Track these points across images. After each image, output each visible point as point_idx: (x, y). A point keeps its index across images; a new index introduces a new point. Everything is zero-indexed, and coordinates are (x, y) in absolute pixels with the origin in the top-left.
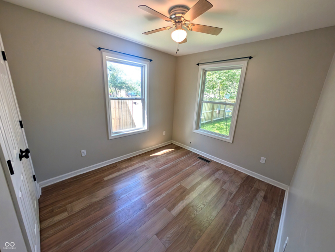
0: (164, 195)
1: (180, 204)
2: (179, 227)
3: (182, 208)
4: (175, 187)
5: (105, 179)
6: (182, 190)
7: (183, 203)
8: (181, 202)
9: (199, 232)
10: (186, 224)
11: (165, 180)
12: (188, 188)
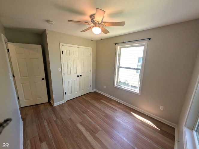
0: (91, 120)
1: (83, 128)
2: (70, 126)
3: (80, 129)
4: (98, 127)
5: (101, 100)
6: (94, 130)
7: (84, 130)
8: (85, 129)
9: (64, 135)
10: (71, 129)
11: (104, 121)
12: (97, 135)
